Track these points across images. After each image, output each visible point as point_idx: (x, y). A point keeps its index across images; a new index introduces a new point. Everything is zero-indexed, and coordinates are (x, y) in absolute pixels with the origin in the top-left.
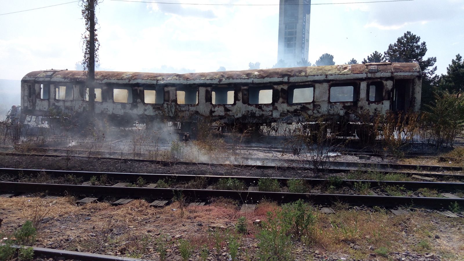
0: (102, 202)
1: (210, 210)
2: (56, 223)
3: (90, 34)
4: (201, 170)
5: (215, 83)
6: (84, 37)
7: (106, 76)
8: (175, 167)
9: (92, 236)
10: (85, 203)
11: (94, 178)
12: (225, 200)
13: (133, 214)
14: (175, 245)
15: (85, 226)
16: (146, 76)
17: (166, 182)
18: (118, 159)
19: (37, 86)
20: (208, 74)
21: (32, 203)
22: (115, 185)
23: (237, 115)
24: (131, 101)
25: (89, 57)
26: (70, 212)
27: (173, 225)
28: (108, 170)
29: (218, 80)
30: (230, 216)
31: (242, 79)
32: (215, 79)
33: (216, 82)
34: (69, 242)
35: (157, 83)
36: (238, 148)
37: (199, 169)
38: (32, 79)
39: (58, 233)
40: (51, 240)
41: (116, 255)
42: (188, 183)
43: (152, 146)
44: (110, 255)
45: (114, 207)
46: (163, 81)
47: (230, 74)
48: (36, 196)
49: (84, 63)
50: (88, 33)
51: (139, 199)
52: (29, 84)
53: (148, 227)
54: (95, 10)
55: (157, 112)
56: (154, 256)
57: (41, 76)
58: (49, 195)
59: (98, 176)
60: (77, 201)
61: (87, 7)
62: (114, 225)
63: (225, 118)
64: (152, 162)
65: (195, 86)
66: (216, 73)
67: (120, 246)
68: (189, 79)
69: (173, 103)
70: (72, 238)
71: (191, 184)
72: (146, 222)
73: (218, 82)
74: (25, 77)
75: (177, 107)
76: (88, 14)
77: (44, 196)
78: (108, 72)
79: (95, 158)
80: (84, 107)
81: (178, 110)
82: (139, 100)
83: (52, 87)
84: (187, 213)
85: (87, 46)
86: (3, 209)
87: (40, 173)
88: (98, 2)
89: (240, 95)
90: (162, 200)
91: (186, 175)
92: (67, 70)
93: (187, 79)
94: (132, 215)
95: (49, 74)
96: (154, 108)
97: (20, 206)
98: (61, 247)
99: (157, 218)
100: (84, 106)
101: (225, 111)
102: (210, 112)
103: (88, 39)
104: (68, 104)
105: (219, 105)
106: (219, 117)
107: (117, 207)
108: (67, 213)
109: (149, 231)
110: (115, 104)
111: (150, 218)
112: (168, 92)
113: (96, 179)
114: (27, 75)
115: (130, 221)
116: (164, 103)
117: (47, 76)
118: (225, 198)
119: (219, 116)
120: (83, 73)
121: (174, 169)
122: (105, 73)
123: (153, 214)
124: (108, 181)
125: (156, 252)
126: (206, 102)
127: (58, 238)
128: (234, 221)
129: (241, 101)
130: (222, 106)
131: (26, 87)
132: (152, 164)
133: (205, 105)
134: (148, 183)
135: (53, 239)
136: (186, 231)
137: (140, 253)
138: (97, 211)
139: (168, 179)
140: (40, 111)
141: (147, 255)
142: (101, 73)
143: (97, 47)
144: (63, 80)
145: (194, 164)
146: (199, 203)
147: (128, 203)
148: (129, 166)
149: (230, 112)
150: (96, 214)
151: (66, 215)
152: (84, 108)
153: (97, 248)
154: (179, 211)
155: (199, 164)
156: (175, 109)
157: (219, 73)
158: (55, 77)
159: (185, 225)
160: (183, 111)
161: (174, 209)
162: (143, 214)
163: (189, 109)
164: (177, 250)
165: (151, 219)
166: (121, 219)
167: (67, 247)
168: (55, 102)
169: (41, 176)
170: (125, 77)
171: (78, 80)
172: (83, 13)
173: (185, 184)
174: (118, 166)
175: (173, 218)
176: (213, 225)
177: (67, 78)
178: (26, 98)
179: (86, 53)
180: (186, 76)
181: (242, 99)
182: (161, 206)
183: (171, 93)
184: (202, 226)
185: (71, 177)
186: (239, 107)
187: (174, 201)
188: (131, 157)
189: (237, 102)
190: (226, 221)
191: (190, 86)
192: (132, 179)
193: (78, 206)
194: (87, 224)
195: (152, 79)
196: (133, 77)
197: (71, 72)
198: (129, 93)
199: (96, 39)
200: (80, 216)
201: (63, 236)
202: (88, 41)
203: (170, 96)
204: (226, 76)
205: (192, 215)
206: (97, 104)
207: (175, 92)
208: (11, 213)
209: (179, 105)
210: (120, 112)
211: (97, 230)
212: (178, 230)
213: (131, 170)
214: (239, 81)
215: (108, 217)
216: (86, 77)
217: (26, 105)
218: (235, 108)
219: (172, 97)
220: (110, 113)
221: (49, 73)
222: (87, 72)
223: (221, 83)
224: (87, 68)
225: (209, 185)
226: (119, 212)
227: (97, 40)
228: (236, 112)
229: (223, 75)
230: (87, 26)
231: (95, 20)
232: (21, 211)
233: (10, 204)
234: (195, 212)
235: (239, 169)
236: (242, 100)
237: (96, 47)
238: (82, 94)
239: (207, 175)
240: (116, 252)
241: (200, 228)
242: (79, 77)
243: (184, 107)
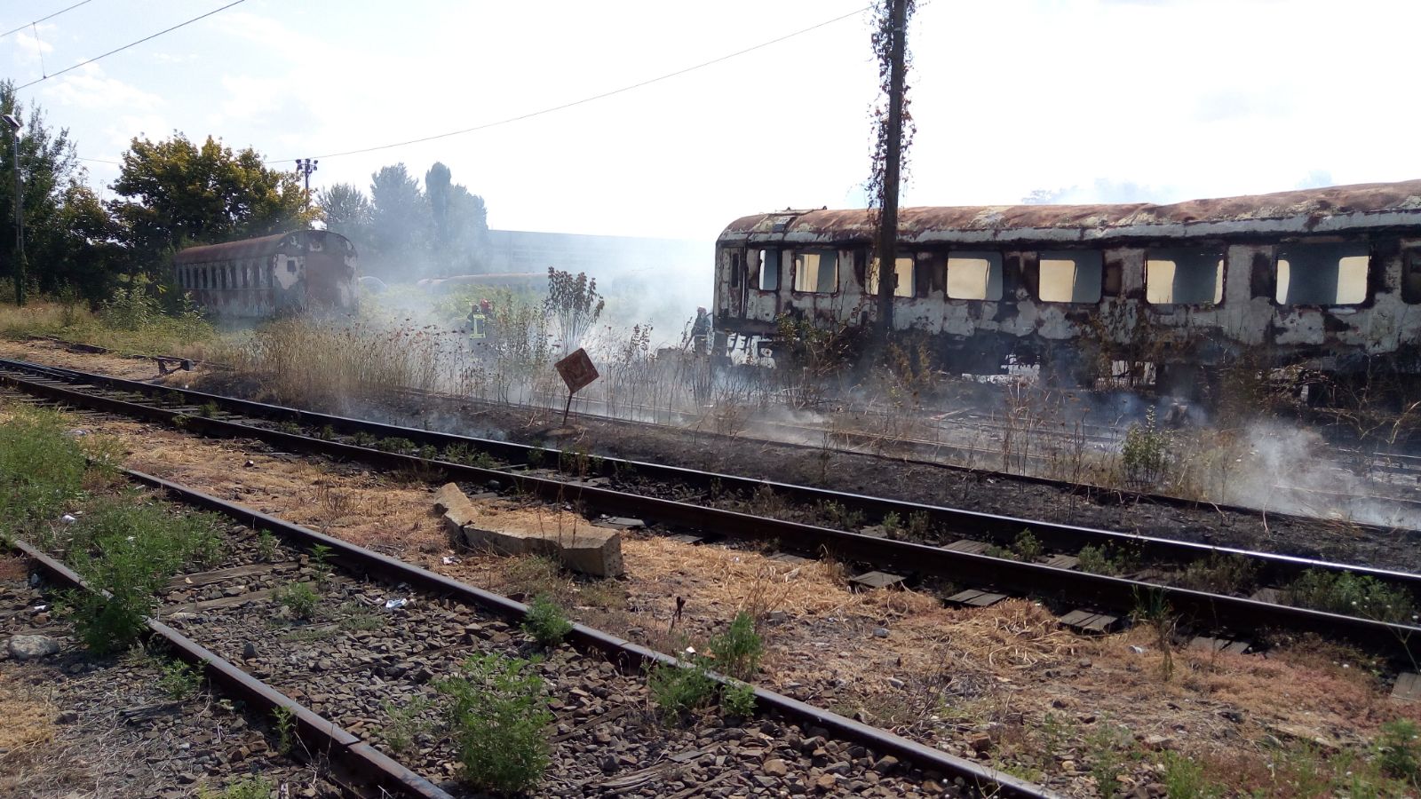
0: (916, 591)
1: (1271, 674)
2: (800, 630)
3: (891, 102)
4: (1230, 529)
5: (1294, 230)
6: (873, 111)
7: (928, 221)
8: (1136, 509)
9: (895, 685)
10: (873, 587)
11: (894, 518)
12: (1328, 648)
13: (1008, 641)
14: (1146, 767)
15: (875, 653)
16: (1047, 215)
17: (1110, 555)
18: (959, 469)
19: (751, 254)
20: (1267, 201)
21: (745, 566)
22: (953, 545)
23: (1378, 343)
24: (999, 295)
25: (885, 167)
26: (834, 606)
27: (1135, 699)
28: (931, 498)
29: (1305, 219)
30: (1350, 710)
31: (1406, 211)
32: (1291, 215)
33: (1297, 225)
34: (836, 689)
35: (1082, 236)
36: (1377, 463)
37: (1222, 525)
38: (741, 236)
39: (809, 659)
40: (792, 674)
41: (964, 756)
42: (1183, 569)
43: (1061, 435)
44: (947, 751)
45: (950, 610)
46: (1102, 230)
47: (1356, 197)
48: (751, 548)
49: (870, 187)
50: (885, 98)
51: (1023, 597)
52: (734, 251)
53: (1056, 690)
54: (907, 31)
55: (1077, 328)
56: (1078, 787)
57: (763, 228)
58: (781, 552)
59: (905, 512)
60: (851, 578)
61: (885, 23)
62: (953, 664)
63: (1326, 353)
64: (1062, 486)
65: (1214, 242)
66: (1295, 197)
67: (973, 732)
68: (1192, 218)
69: (1131, 301)
70: (844, 682)
71: (1196, 574)
72: (1048, 674)
73: (1305, 225)
74: (725, 233)
75: (1147, 312)
76: (889, 43)
77: (768, 552)
78: (934, 208)
79: (893, 460)
80: (865, 312)
81: (1148, 323)
82: (1022, 292)
83: (787, 256)
84: (1182, 670)
85: (880, 136)
86: (682, 574)
87: (758, 490)
88: (917, 4)
89: (1394, 271)
90: (1096, 613)
91: (1175, 539)
92: (825, 208)
93: (1187, 220)
94: (1005, 645)
95: (782, 221)
96: (1068, 317)
97: (717, 571)
98: (817, 700)
99: (1082, 667)
100: (866, 308)
101: (1327, 330)
102: (1265, 333)
103: (885, 117)
104: (825, 304)
105: (1304, 307)
106: (1302, 350)
107: (959, 612)
108: (825, 607)
109: (1058, 705)
110: (951, 304)
111: (1059, 664)
112: (1118, 265)
113: (900, 523)
114: (729, 227)
115: (998, 661)
116: (1102, 301)
117: (776, 229)
118: (1327, 640)
119: (1303, 345)
120: (866, 214)
121: (1135, 516)
122: (926, 212)
123: (1069, 653)
124: (931, 531)
125: (1082, 775)
126: (1254, 294)
127: (809, 675)
128: (1365, 727)
129: (1398, 292)
130: (1316, 310)
131: (727, 260)
132: (1062, 492)
133: (1249, 307)
134: (1048, 551)
135: (797, 673)
136: (1182, 728)
137: (1033, 767)
138: (905, 614)
139: (1116, 549)
140: (756, 321)
141: (1056, 779)
142: (915, 213)
143: (907, 138)
144: (814, 238)
145: (1207, 508)
146: (1227, 642)
147: (993, 604)
148: (991, 493)
149: (1350, 333)
150: (902, 622)
151: (825, 614)
152: (865, 316)
153: (909, 723)
154: (1157, 657)
155: (1222, 508)
156: (1139, 321)
157: (1309, 196)
158: (796, 230)
159: (1180, 709)
160: (1167, 327)
161: (1137, 648)
162: (1038, 647)
163: (1187, 321)
164: (1154, 785)
165: (1062, 668)
166: (973, 650)
167: (833, 703)
168: (792, 299)
169: (762, 498)
170: (985, 221)
171: (851, 236)
172: (876, 42)
173: (1173, 569)
174: (960, 490)
175: (1134, 676)
176: (1282, 727)
177: (825, 231)
178: (725, 287)
179: (876, 157)
180: (1184, 210)
181: (1400, 287)
182: (1093, 632)
183: (1127, 268)
184: (1240, 721)
185: (832, 507)
186: (1386, 312)
187: (1138, 623)
188: (998, 467)
189: (1378, 296)
190: (1330, 720)
191: (1196, 241)
192: (1004, 534)
193: (853, 592)
194: (880, 646)
195: (1067, 224)
196: (1008, 220)
197: (834, 215)
198: (992, 270)
199: (907, 113)
200: (859, 623)
201: (820, 670)
202: (883, 123)
203: (1124, 277)
204: (1339, 205)
205: (1201, 679)
206: (900, 305)
207: (1141, 266)
208: (698, 584)
209: (1155, 308)
210: (962, 327)
211: (908, 670)
212: (1156, 722)
213: (998, 506)
214: (1391, 219)
215: (934, 638)
216: (873, 227)
217: (724, 306)
218: (1370, 316)
219: (1129, 282)
220: (935, 329)
221: (781, 218)
222: (876, 213)
223: (1316, 229)
224: (878, 200)
225: (1263, 585)
226: (966, 627)
227: (908, 117)
228: (1371, 334)
229: (1326, 201)
230: (884, 77)
231: (906, 58)
232: (720, 584)
233: (697, 562)
234: (1212, 671)
235: (1381, 544)
236: (1402, 289)
237: (904, 136)
238: (861, 275)
239: (1256, 550)
240: (964, 747)
241: (1234, 729)
242: (855, 227)
243: (1172, 314)
